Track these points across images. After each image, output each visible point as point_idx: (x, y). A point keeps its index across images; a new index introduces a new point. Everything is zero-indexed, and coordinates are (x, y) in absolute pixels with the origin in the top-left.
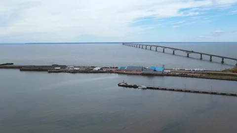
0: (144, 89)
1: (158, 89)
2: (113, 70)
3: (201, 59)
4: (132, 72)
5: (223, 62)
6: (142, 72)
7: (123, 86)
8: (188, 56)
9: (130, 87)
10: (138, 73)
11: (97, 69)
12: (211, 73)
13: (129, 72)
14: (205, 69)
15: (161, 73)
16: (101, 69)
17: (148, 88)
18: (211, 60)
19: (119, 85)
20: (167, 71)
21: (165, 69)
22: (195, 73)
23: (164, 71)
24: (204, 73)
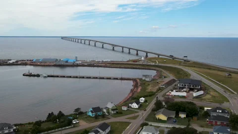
0: (45, 77)
1: (58, 76)
2: (29, 62)
3: (123, 52)
4: (45, 64)
5: (137, 54)
6: (54, 64)
7: (27, 75)
8: (113, 50)
9: (34, 76)
10: (50, 64)
11: (11, 62)
13: (42, 64)
15: (71, 64)
16: (17, 62)
17: (49, 76)
18: (129, 53)
19: (24, 75)
20: (78, 62)
21: (77, 61)
22: (102, 63)
23: (76, 62)
24: (109, 63)
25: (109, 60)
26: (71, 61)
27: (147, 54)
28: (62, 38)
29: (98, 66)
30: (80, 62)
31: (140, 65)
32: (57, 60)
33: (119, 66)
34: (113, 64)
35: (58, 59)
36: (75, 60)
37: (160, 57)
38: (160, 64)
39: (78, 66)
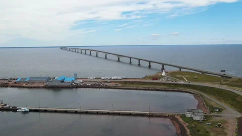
0: (25, 112)
3: (130, 63)
4: (33, 85)
5: (150, 66)
6: (45, 84)
9: (8, 110)
12: (129, 82)
14: (124, 77)
15: (69, 84)
17: (31, 111)
18: (139, 65)
20: (78, 81)
21: (76, 79)
22: (111, 82)
23: (75, 82)
24: (120, 82)
25: (120, 77)
26: (68, 80)
27: (163, 66)
28: (62, 48)
29: (106, 87)
30: (81, 81)
31: (164, 84)
32: (49, 78)
33: (135, 86)
34: (126, 82)
35: (52, 77)
36: (73, 79)
37: (182, 70)
38: (192, 83)
39: (77, 87)
